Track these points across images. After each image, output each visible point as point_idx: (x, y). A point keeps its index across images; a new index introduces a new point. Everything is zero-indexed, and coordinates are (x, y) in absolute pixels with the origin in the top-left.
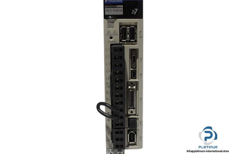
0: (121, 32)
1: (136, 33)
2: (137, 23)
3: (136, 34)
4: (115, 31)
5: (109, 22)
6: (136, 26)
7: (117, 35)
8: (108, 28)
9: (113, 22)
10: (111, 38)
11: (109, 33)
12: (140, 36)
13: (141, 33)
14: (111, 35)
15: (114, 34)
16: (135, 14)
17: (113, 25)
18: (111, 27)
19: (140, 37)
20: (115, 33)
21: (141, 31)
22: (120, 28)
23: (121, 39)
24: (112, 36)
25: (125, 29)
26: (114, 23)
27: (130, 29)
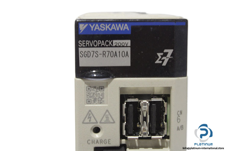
0: (124, 115)
1: (166, 116)
2: (169, 89)
3: (166, 121)
4: (107, 111)
5: (90, 86)
6: (166, 97)
7: (114, 122)
8: (89, 102)
9: (102, 88)
10: (97, 130)
11: (90, 118)
12: (179, 125)
13: (181, 117)
14: (97, 123)
15: (105, 119)
16: (164, 64)
17: (103, 95)
18: (95, 100)
19: (178, 129)
20: (107, 118)
21: (181, 113)
22: (122, 103)
23: (124, 133)
24: (99, 125)
25: (137, 106)
26: (105, 89)
27: (150, 107)
